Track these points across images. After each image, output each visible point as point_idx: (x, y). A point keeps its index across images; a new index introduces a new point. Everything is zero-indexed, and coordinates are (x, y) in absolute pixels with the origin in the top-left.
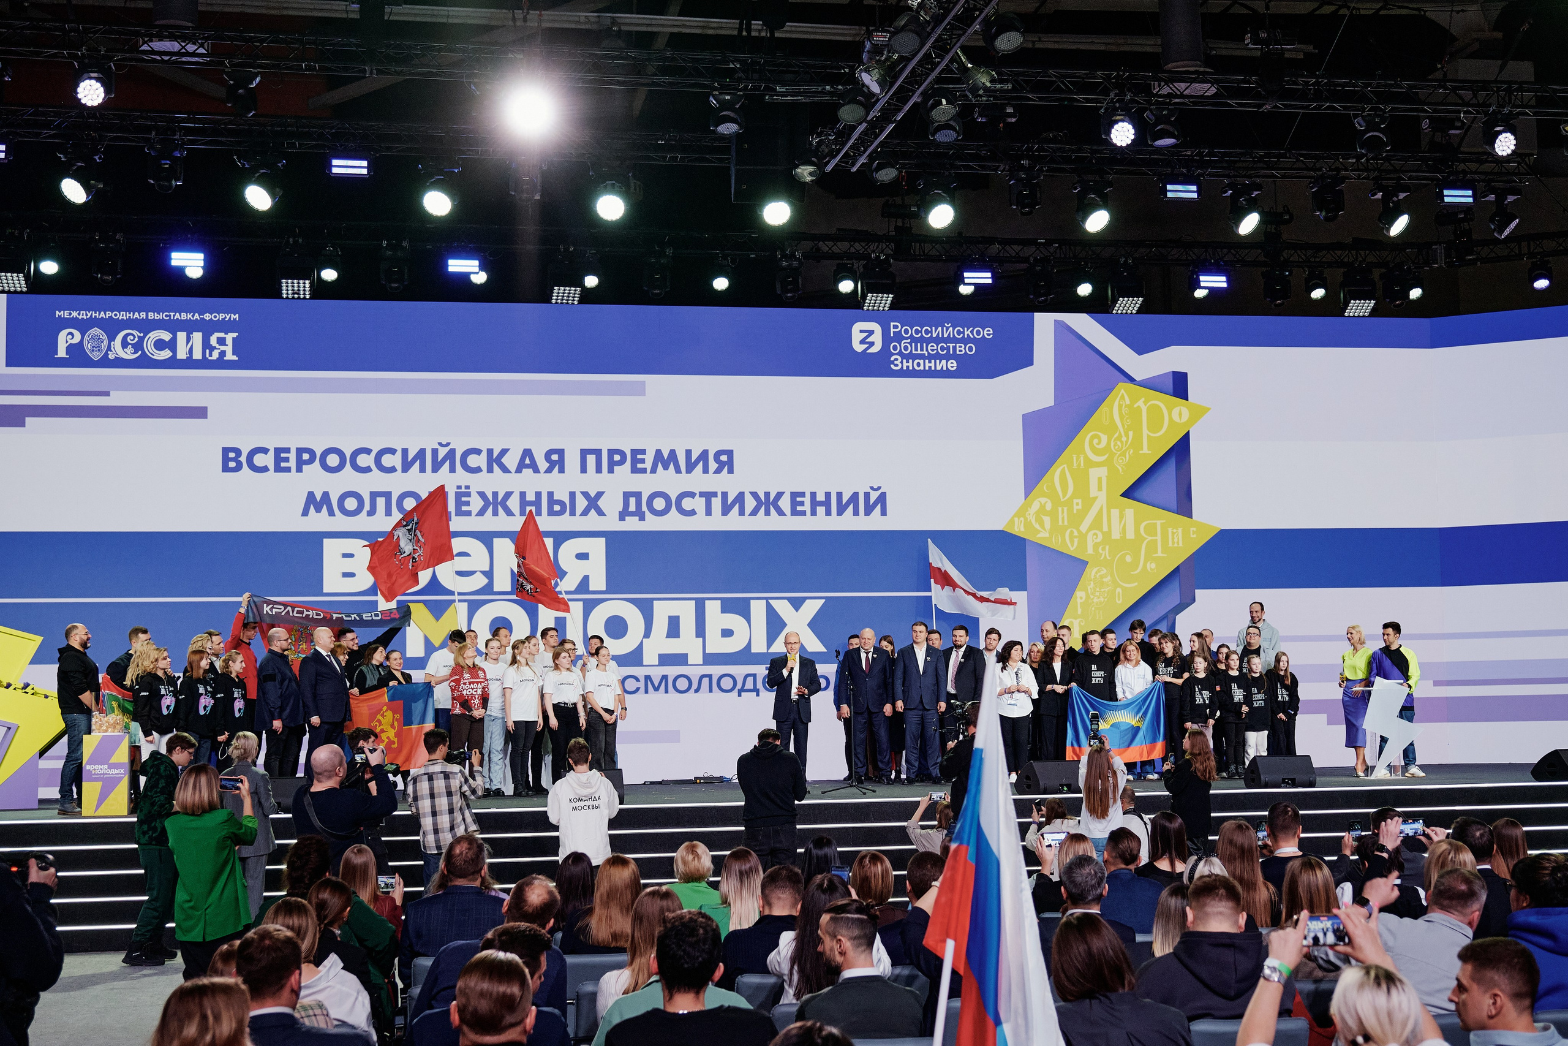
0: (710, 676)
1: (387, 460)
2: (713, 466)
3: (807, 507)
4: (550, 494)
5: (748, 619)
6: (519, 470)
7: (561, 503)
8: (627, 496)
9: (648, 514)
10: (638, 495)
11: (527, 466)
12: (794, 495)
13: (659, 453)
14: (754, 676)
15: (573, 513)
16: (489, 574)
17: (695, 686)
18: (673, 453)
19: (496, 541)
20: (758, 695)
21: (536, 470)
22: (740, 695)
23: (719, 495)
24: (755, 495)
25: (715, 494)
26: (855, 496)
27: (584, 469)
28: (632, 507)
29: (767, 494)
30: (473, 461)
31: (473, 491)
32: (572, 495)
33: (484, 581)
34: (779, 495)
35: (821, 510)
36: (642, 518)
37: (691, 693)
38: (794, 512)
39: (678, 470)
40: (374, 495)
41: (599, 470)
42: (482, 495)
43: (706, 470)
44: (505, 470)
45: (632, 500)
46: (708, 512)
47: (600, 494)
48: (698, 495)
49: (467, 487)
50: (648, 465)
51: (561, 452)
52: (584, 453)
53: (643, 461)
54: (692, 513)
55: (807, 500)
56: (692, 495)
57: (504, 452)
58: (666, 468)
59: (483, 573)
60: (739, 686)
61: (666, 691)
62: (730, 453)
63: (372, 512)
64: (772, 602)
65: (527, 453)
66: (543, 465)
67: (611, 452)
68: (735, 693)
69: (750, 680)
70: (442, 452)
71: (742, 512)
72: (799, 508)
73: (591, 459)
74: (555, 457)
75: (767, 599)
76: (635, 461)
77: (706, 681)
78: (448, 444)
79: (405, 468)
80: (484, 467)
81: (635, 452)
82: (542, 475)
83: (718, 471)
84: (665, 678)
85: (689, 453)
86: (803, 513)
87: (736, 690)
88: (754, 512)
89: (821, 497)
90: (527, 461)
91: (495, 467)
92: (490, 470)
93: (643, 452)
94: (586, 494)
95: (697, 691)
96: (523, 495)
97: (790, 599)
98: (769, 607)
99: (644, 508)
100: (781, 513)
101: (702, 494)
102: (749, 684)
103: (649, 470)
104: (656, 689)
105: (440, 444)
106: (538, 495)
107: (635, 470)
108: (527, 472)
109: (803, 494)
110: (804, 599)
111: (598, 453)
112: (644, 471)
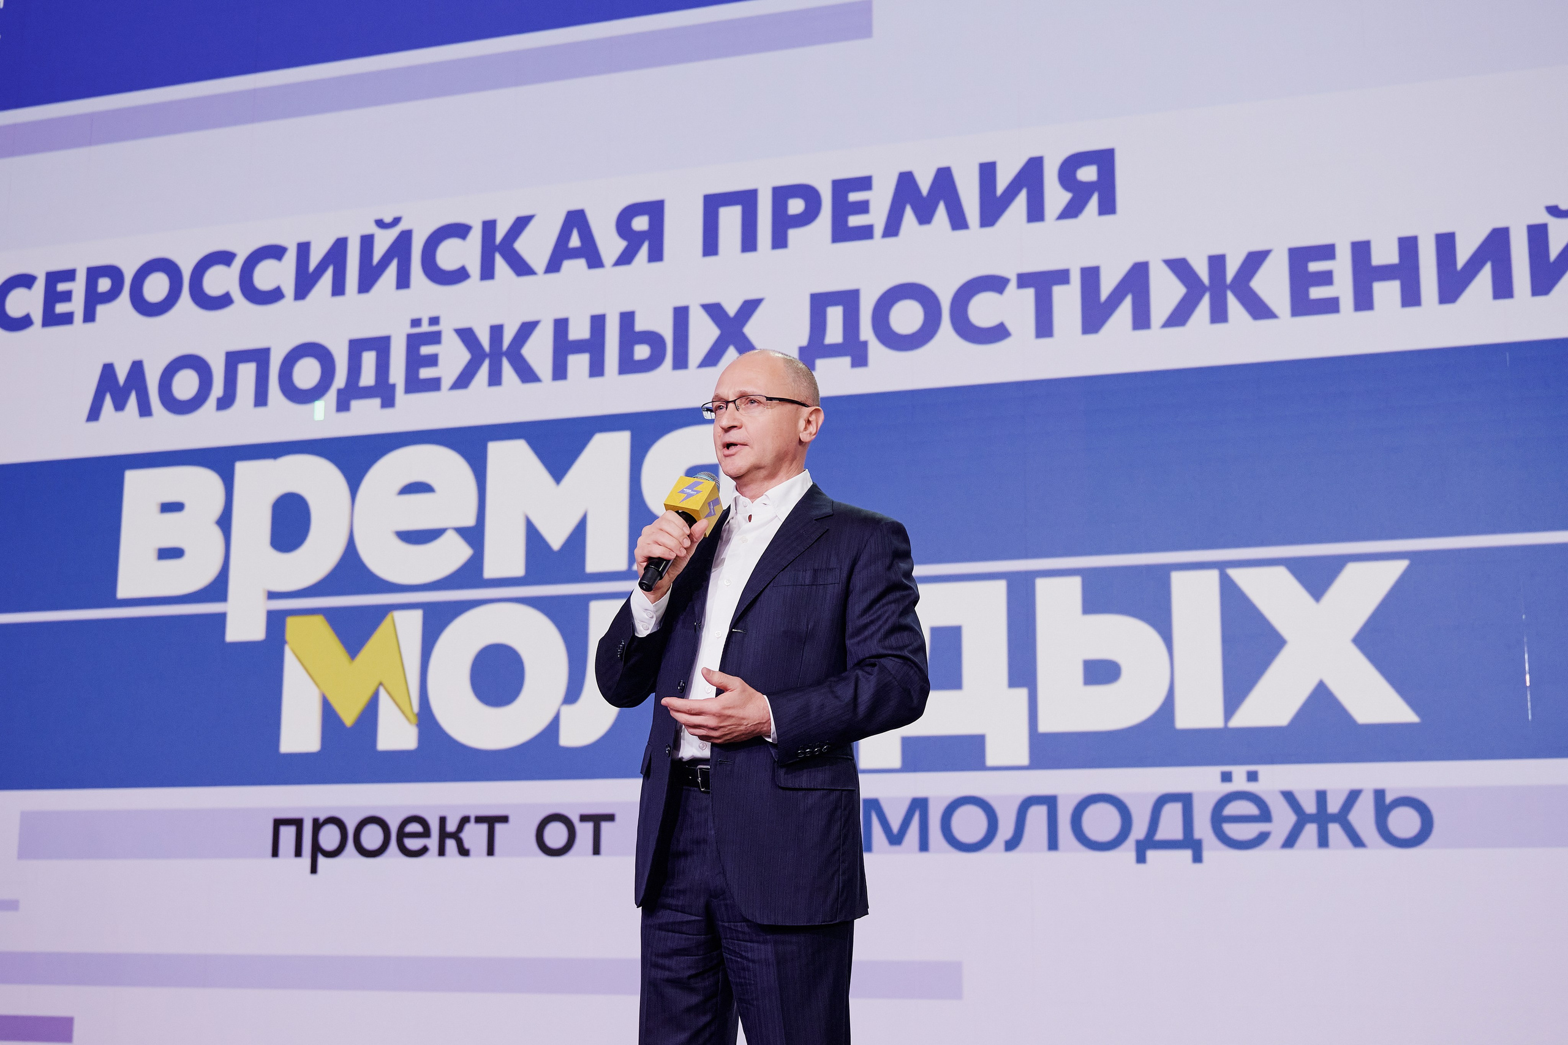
0: (1050, 802)
1: (266, 276)
2: (1056, 197)
3: (1343, 287)
4: (627, 319)
5: (1164, 629)
6: (553, 266)
7: (654, 339)
8: (820, 303)
9: (876, 349)
10: (849, 300)
11: (575, 254)
12: (1299, 257)
13: (906, 181)
14: (1186, 800)
15: (680, 362)
16: (474, 535)
17: (1006, 830)
18: (944, 179)
19: (496, 450)
20: (1198, 858)
21: (595, 261)
22: (1141, 859)
23: (1076, 278)
24: (1180, 267)
25: (1062, 277)
26: (1497, 242)
27: (710, 247)
28: (834, 334)
29: (1217, 263)
30: (449, 255)
31: (447, 329)
32: (681, 315)
33: (463, 552)
34: (1255, 260)
35: (1387, 292)
36: (860, 359)
37: (995, 853)
38: (1302, 306)
39: (958, 221)
40: (234, 359)
41: (749, 243)
42: (467, 336)
43: (1036, 213)
44: (521, 268)
45: (835, 315)
46: (1044, 327)
47: (750, 307)
48: (1013, 284)
49: (434, 321)
50: (877, 217)
51: (655, 210)
52: (713, 204)
53: (863, 207)
54: (999, 333)
55: (1342, 267)
56: (996, 284)
57: (521, 223)
58: (925, 217)
59: (462, 532)
60: (1139, 830)
61: (924, 846)
62: (1104, 159)
63: (226, 402)
64: (1234, 573)
65: (576, 220)
66: (610, 245)
67: (781, 195)
68: (1127, 852)
69: (1172, 814)
70: (383, 241)
71: (1141, 320)
72: (1317, 293)
73: (730, 218)
74: (641, 223)
75: (1221, 566)
76: (843, 209)
77: (1037, 816)
78: (397, 221)
79: (304, 284)
80: (475, 269)
81: (842, 187)
82: (609, 272)
83: (1071, 211)
84: (919, 805)
85: (988, 171)
86: (1331, 306)
87: (1130, 844)
88: (1179, 317)
89: (1385, 254)
90: (575, 241)
91: (500, 263)
92: (487, 272)
93: (865, 183)
94: (714, 311)
95: (1012, 845)
96: (561, 326)
97: (1296, 567)
98: (1232, 596)
99: (866, 332)
100: (1259, 310)
101: (1024, 280)
102: (1171, 825)
103: (878, 230)
104: (895, 839)
105: (380, 224)
106: (598, 323)
107: (842, 233)
108: (575, 267)
109: (1327, 252)
110: (1337, 565)
111: (747, 200)
112: (866, 233)
